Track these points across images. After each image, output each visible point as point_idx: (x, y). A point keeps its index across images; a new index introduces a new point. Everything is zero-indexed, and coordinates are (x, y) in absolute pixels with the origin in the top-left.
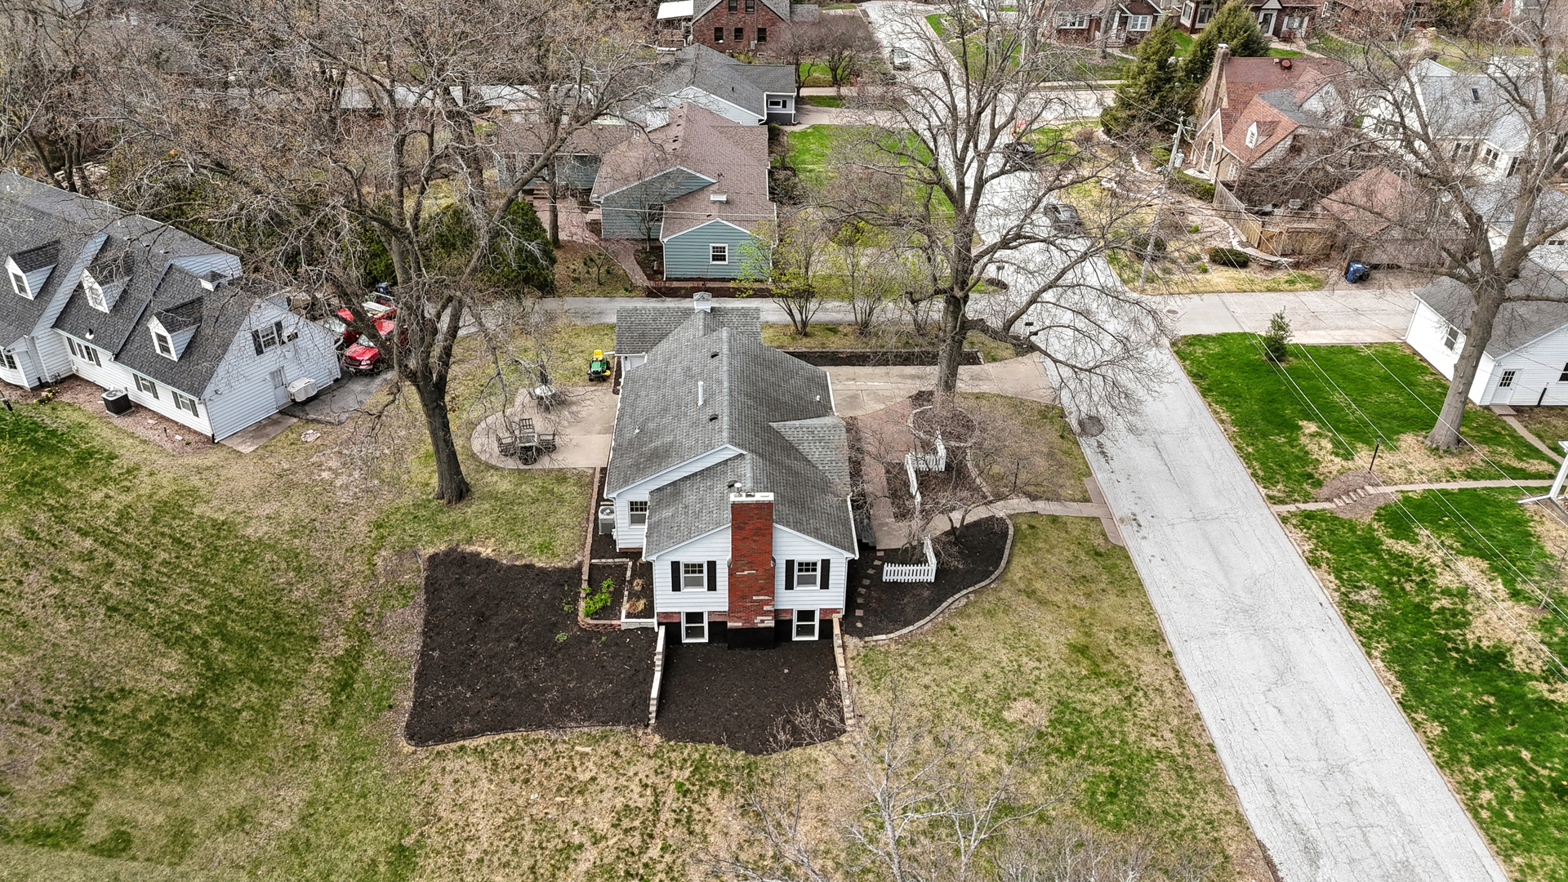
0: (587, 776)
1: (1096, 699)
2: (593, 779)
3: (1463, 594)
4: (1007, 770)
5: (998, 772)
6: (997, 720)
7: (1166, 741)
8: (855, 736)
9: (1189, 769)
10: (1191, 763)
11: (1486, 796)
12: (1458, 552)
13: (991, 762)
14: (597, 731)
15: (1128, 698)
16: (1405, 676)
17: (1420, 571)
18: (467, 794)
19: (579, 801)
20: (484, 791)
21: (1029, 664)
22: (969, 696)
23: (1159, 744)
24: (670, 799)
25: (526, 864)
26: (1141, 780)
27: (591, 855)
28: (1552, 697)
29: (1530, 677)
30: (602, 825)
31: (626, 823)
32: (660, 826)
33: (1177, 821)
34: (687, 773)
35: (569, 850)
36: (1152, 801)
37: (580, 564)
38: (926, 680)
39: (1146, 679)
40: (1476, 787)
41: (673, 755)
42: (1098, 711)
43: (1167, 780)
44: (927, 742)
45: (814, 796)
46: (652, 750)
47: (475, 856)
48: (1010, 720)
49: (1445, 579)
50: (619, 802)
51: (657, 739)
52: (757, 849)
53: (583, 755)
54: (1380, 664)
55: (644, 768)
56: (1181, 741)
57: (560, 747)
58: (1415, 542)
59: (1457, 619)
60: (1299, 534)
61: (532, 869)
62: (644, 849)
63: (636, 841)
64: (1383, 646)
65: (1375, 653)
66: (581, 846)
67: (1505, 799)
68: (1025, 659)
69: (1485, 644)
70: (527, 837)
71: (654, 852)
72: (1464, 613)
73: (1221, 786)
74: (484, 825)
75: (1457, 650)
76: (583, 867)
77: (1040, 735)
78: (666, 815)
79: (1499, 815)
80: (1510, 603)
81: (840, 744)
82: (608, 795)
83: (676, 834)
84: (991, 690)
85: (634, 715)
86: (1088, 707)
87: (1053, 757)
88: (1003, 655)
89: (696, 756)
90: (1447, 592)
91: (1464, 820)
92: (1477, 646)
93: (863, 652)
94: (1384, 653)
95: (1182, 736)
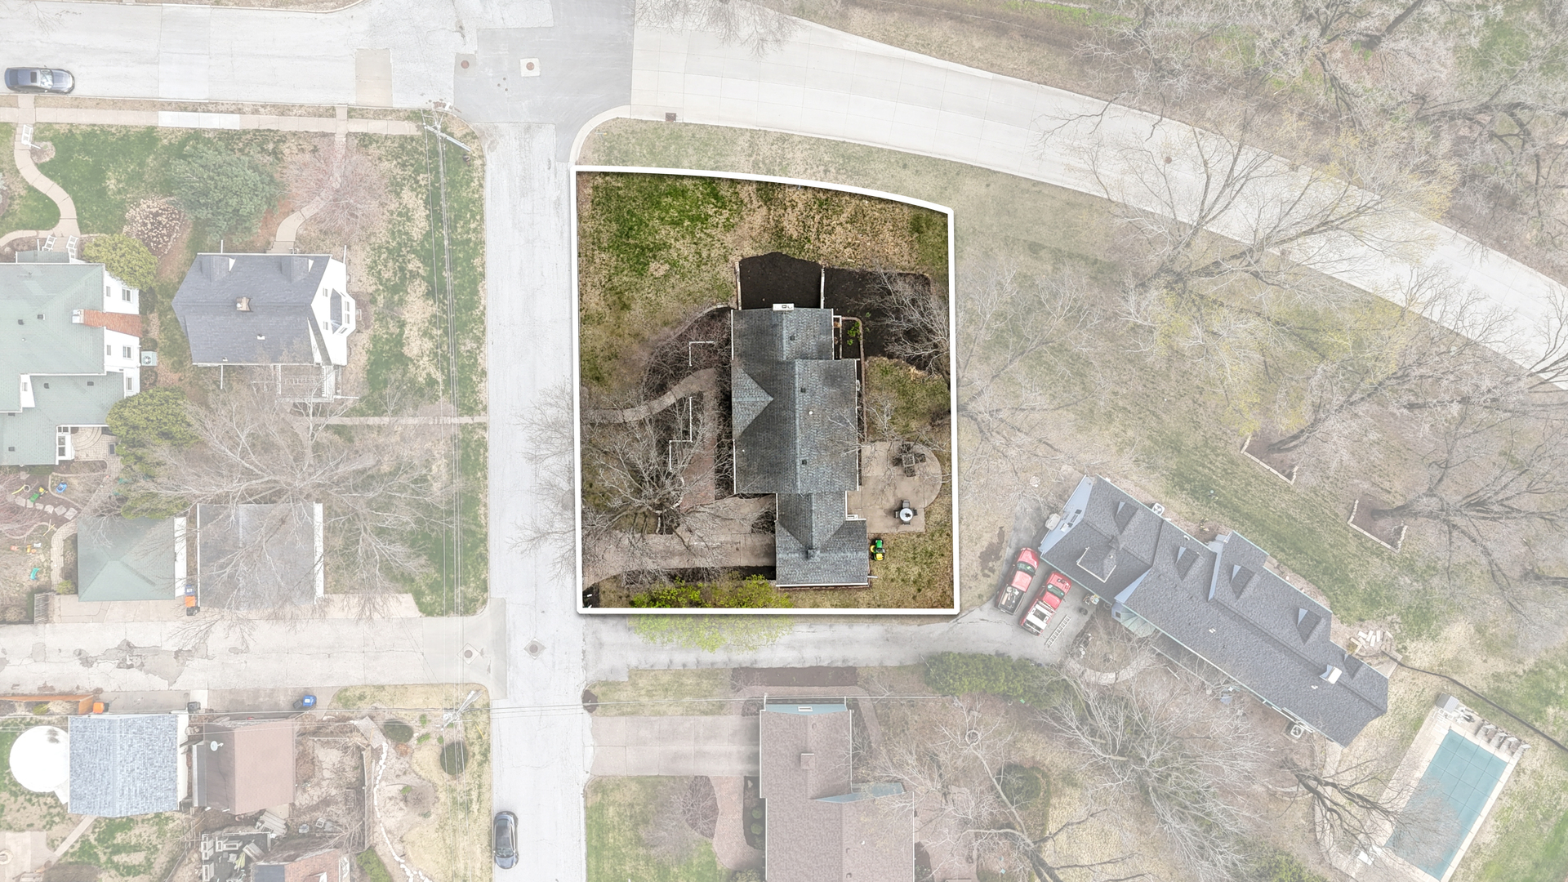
0: (848, 250)
1: (625, 278)
2: (845, 248)
3: (426, 334)
4: (672, 241)
5: (676, 240)
6: (673, 264)
7: (600, 257)
8: (735, 260)
9: (593, 244)
10: (592, 246)
11: (473, 226)
12: (412, 360)
13: (678, 245)
14: (846, 267)
15: (610, 280)
16: (475, 292)
17: (436, 354)
18: (896, 250)
19: (850, 240)
20: (891, 250)
21: (652, 296)
22: (683, 276)
23: (603, 255)
24: (813, 237)
25: (867, 218)
26: (616, 236)
27: (843, 219)
28: (421, 265)
29: (423, 278)
30: (839, 229)
31: (830, 228)
32: (816, 226)
33: (607, 218)
34: (806, 246)
35: (851, 221)
36: (615, 226)
37: (865, 360)
38: (702, 284)
39: (598, 293)
40: (475, 230)
41: (813, 255)
42: (625, 272)
43: (605, 237)
44: (704, 255)
45: (754, 234)
46: (822, 257)
47: (888, 224)
48: (667, 264)
49: (428, 345)
50: (833, 237)
51: (820, 262)
52: (777, 214)
53: (850, 258)
54: (483, 302)
55: (824, 250)
56: (592, 258)
57: (861, 263)
58: (429, 374)
59: (434, 321)
60: (482, 396)
61: (865, 216)
62: (822, 218)
63: (825, 221)
64: (477, 312)
65: (481, 308)
66: (847, 223)
67: (467, 222)
68: (653, 298)
69: (431, 302)
70: (868, 228)
71: (817, 217)
72: (430, 322)
73: (582, 234)
74: (887, 235)
75: (444, 304)
76: (845, 215)
77: (654, 257)
78: (814, 230)
79: (473, 217)
80: (408, 321)
81: (742, 256)
82: (838, 241)
83: (810, 222)
84: (672, 280)
85: (830, 272)
86: (630, 274)
87: (652, 246)
88: (663, 300)
89: (803, 254)
90: (431, 337)
91: (487, 216)
92: (435, 302)
93: (729, 299)
94: (477, 308)
95: (591, 261)
